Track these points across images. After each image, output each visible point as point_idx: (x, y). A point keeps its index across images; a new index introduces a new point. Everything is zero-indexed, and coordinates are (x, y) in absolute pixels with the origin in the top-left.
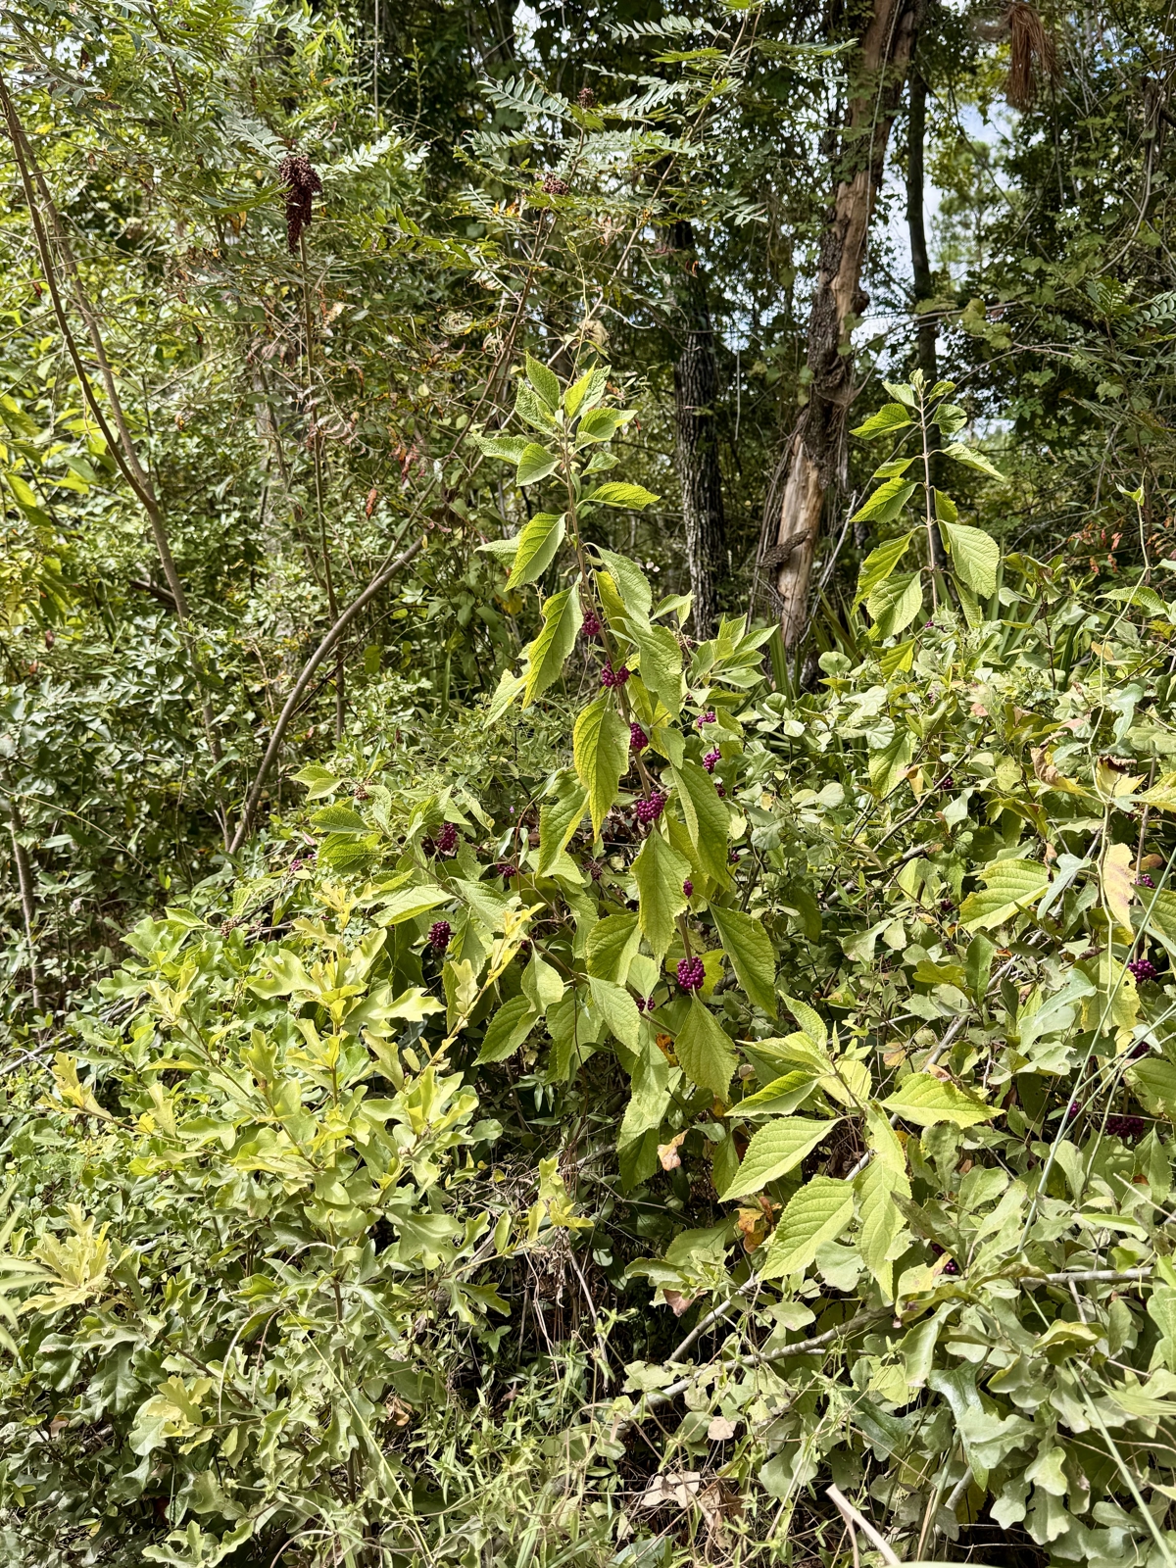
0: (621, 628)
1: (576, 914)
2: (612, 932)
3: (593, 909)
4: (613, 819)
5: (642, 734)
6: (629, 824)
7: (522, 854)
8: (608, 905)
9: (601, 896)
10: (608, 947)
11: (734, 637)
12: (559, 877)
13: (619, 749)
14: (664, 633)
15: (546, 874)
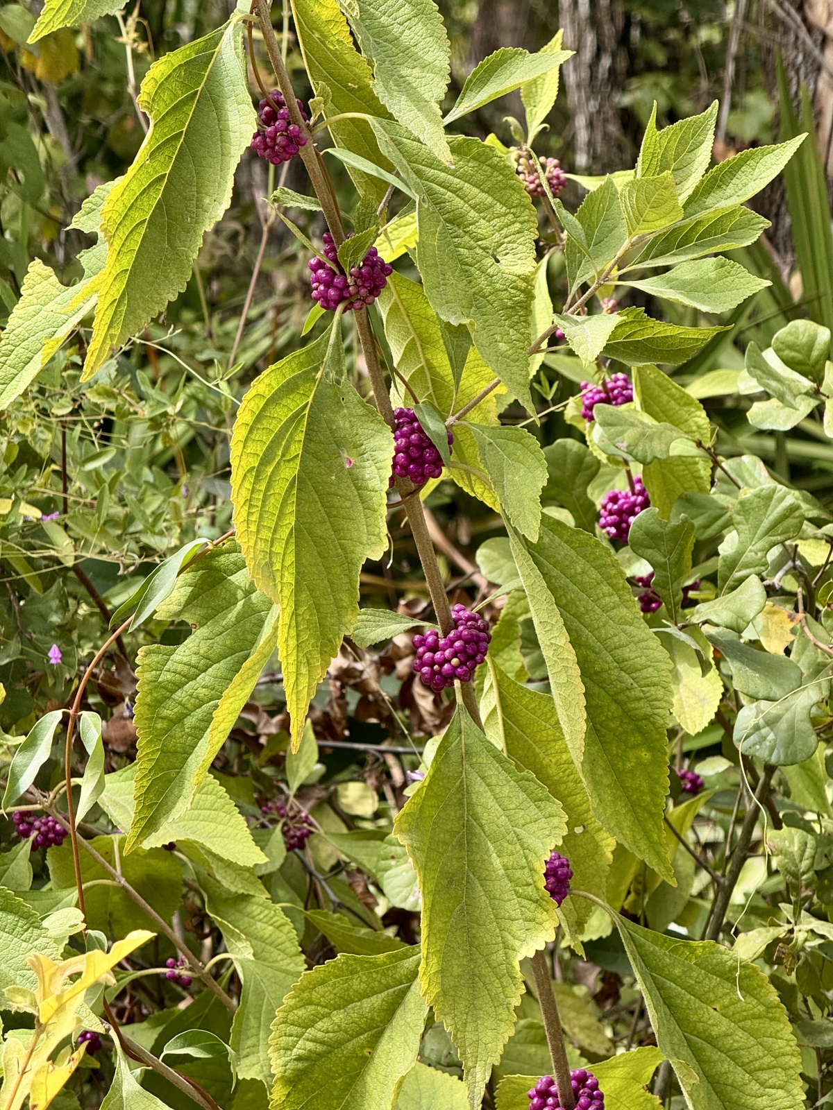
0: (365, 144)
1: (240, 954)
2: (344, 1002)
3: (289, 936)
4: (345, 676)
5: (425, 443)
6: (388, 689)
7: (87, 783)
8: (333, 923)
9: (311, 898)
10: (332, 1047)
11: (681, 168)
12: (190, 847)
13: (359, 486)
14: (484, 157)
15: (155, 841)
